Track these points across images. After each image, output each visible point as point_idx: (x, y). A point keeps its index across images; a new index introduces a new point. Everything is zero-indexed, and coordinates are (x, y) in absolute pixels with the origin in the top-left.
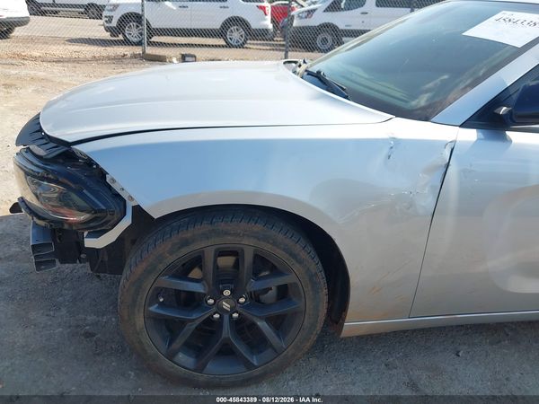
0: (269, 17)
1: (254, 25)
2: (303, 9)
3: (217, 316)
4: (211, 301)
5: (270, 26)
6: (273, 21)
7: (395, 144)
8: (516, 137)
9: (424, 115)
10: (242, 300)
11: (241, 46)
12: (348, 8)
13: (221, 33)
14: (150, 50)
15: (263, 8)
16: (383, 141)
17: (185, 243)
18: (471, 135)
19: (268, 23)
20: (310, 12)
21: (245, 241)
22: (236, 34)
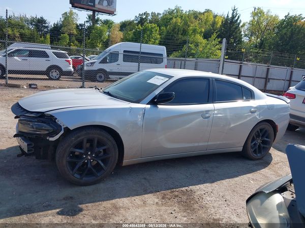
0: (71, 65)
1: (64, 69)
2: (89, 62)
3: (86, 161)
4: (84, 156)
5: (73, 70)
6: (73, 67)
7: (131, 109)
8: (159, 106)
9: (138, 102)
10: (94, 155)
11: (58, 79)
12: (111, 62)
13: (47, 72)
14: (10, 82)
15: (68, 61)
16: (129, 108)
17: (79, 137)
18: (149, 106)
19: (71, 68)
20: (92, 64)
21: (95, 136)
22: (54, 74)
